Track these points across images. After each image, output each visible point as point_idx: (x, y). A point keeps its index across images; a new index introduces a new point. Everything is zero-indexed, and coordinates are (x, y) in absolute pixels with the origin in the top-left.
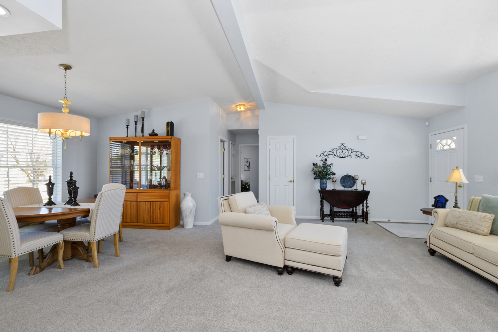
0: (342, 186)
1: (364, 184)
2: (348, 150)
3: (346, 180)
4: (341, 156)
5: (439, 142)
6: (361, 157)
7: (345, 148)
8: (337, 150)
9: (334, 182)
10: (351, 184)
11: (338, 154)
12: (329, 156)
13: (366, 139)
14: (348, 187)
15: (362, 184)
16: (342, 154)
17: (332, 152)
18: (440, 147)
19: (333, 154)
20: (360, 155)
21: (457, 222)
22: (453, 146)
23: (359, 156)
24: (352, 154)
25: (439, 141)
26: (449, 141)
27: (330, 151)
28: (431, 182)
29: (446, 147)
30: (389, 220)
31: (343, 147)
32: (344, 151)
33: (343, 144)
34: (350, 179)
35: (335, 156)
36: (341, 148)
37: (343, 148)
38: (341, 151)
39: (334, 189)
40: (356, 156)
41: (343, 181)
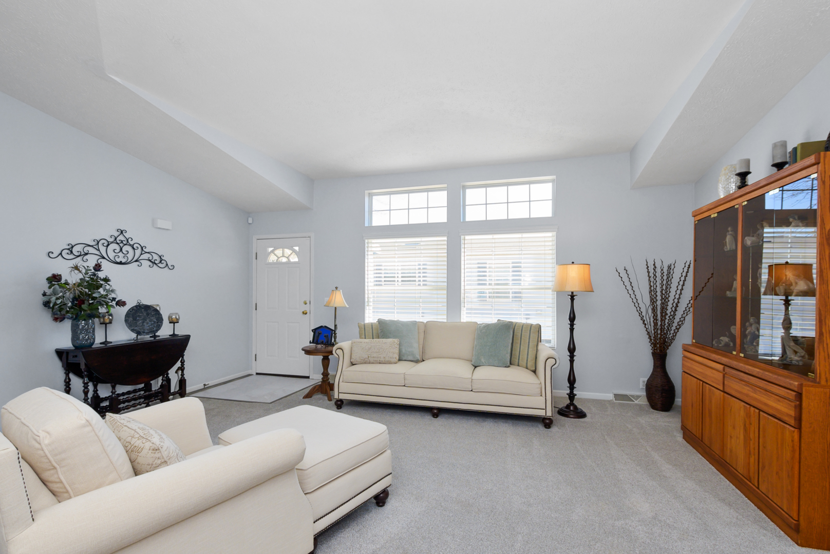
0: (133, 330)
1: (175, 321)
2: (135, 246)
3: (139, 316)
4: (118, 260)
5: (272, 252)
6: (160, 265)
7: (128, 241)
8: (108, 245)
9: (106, 324)
10: (152, 324)
11: (111, 255)
12: (86, 257)
13: (170, 228)
14: (146, 331)
15: (170, 323)
16: (120, 254)
17: (96, 247)
18: (272, 258)
19: (97, 252)
20: (158, 262)
21: (369, 356)
22: (294, 259)
23: (156, 262)
24: (143, 257)
25: (271, 249)
26: (288, 252)
27: (91, 244)
28: (256, 309)
29: (284, 260)
30: (205, 385)
31: (121, 238)
32: (125, 248)
33: (122, 232)
34: (148, 314)
35: (104, 258)
36: (118, 242)
37: (121, 240)
38: (118, 249)
39: (106, 341)
40: (150, 264)
41: (131, 319)
